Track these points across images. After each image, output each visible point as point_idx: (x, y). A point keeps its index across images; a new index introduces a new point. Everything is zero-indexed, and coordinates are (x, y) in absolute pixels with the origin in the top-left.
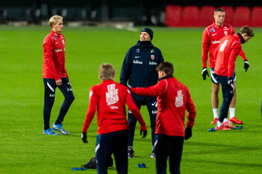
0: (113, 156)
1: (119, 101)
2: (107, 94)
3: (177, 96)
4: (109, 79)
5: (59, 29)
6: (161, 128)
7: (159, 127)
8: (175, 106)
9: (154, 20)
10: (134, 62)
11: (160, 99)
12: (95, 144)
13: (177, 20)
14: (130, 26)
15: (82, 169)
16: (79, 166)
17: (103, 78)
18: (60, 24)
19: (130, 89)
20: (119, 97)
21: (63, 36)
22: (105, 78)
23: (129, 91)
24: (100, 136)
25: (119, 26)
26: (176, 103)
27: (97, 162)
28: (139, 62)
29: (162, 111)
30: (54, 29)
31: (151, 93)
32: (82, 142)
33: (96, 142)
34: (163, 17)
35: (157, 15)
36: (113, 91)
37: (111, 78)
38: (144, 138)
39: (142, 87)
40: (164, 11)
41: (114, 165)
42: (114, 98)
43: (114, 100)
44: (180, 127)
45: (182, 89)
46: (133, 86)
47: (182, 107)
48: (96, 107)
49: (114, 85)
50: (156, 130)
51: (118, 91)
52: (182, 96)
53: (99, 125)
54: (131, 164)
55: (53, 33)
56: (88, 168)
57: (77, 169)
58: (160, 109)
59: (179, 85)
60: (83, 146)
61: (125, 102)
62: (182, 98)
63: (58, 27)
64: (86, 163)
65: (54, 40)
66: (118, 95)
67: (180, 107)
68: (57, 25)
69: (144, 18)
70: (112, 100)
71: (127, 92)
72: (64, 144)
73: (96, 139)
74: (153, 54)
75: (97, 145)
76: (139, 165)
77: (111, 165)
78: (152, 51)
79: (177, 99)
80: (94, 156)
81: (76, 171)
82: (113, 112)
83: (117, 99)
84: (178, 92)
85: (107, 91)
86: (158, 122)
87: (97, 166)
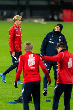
0: (32, 95)
1: (35, 64)
2: (28, 60)
3: (69, 61)
4: (30, 51)
5: (19, 23)
6: (60, 80)
7: (59, 79)
8: (67, 67)
9: (56, 18)
10: (49, 42)
11: (59, 63)
12: (22, 88)
13: (69, 17)
14: (42, 21)
15: (14, 103)
16: (13, 101)
17: (26, 50)
18: (20, 20)
19: (41, 57)
20: (35, 62)
21: (21, 28)
22: (27, 51)
23: (41, 58)
24: (25, 84)
25: (36, 21)
26: (68, 65)
27: (23, 99)
28: (52, 42)
29: (60, 70)
30: (16, 23)
31: (53, 60)
32: (14, 87)
33: (22, 87)
34: (61, 16)
35: (58, 15)
36: (32, 58)
37: (31, 51)
38: (49, 85)
39: (48, 56)
40: (62, 12)
41: (33, 101)
42: (32, 62)
43: (33, 63)
44: (70, 79)
45: (71, 57)
46: (43, 56)
47: (72, 67)
48: (23, 67)
49: (33, 55)
50: (57, 81)
51: (35, 58)
52: (72, 61)
53: (24, 78)
54: (42, 100)
55: (15, 25)
56: (18, 102)
57: (12, 103)
58: (59, 69)
59: (70, 55)
60: (15, 89)
61: (39, 64)
62: (72, 63)
63: (19, 22)
64: (17, 99)
65: (16, 29)
66: (35, 60)
67: (70, 68)
68: (18, 21)
69: (50, 17)
70: (31, 64)
71: (40, 59)
72: (4, 89)
73: (22, 85)
74: (60, 39)
75: (23, 89)
76: (47, 101)
77: (31, 100)
78: (60, 37)
79: (69, 63)
80: (21, 95)
81: (11, 104)
82: (32, 70)
83: (34, 63)
84: (70, 59)
85: (29, 58)
86: (58, 76)
87: (23, 101)
